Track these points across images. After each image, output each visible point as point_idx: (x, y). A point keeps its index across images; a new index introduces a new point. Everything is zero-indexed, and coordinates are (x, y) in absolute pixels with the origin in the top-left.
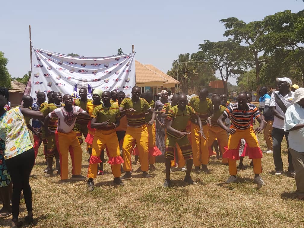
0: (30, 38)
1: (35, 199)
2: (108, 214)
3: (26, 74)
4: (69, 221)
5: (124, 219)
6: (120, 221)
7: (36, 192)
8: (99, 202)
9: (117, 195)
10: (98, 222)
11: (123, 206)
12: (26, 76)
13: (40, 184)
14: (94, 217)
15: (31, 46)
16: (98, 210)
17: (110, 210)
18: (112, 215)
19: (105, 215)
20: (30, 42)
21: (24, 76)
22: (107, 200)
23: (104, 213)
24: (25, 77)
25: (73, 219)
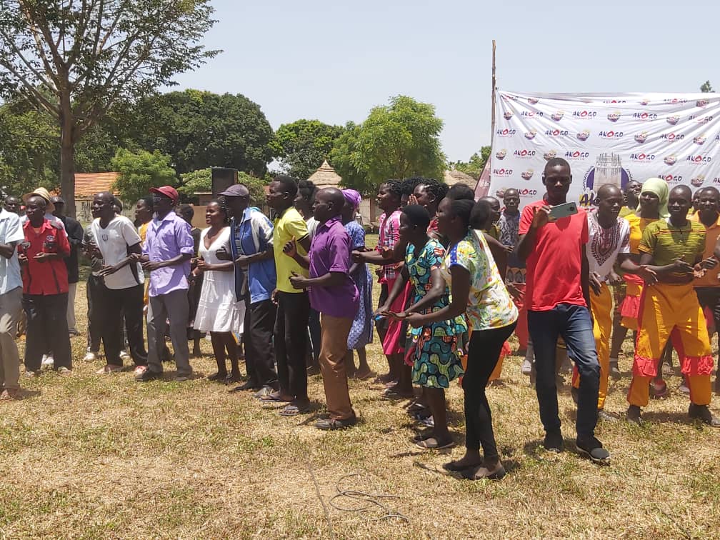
0: (494, 70)
1: (500, 424)
2: (665, 479)
3: (476, 154)
4: (575, 478)
5: (704, 493)
6: (694, 497)
7: (500, 410)
8: (643, 449)
9: (688, 440)
10: (642, 492)
11: (702, 467)
12: (475, 158)
13: (508, 395)
14: (632, 480)
15: (494, 88)
16: (641, 467)
17: (670, 470)
18: (676, 482)
19: (659, 480)
20: (494, 78)
21: (472, 158)
22: (664, 448)
23: (655, 475)
24: (472, 161)
25: (582, 476)
